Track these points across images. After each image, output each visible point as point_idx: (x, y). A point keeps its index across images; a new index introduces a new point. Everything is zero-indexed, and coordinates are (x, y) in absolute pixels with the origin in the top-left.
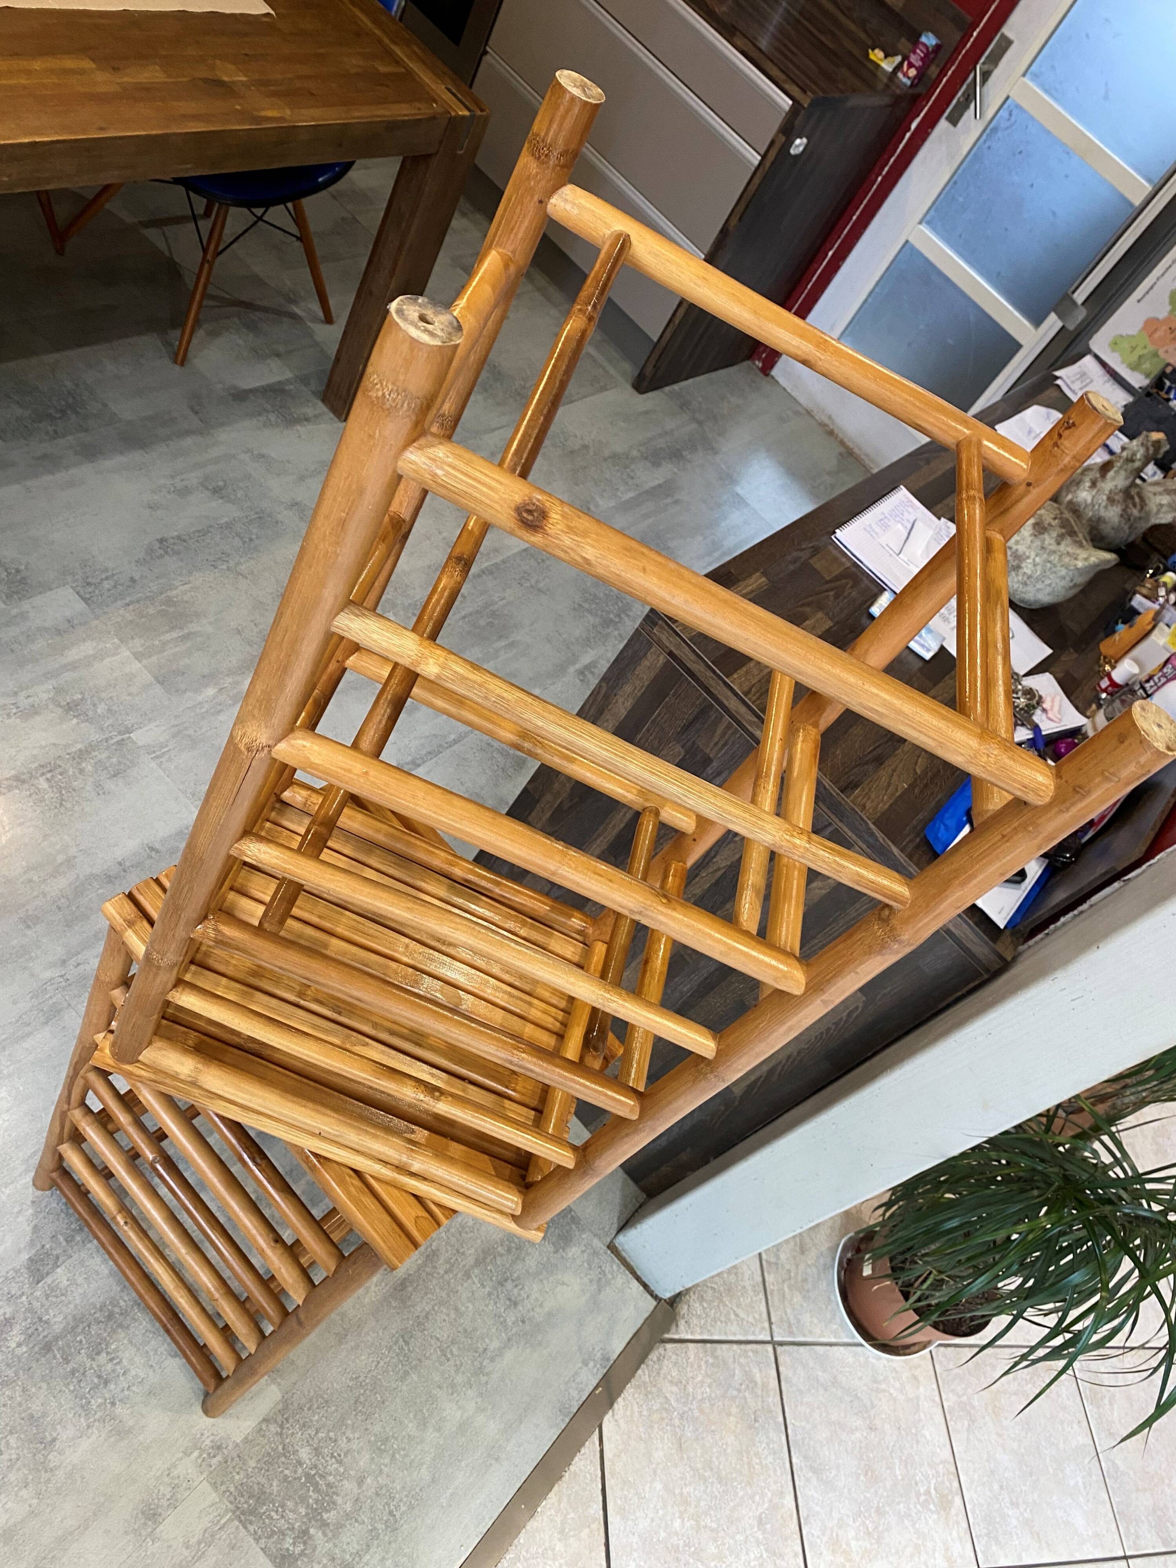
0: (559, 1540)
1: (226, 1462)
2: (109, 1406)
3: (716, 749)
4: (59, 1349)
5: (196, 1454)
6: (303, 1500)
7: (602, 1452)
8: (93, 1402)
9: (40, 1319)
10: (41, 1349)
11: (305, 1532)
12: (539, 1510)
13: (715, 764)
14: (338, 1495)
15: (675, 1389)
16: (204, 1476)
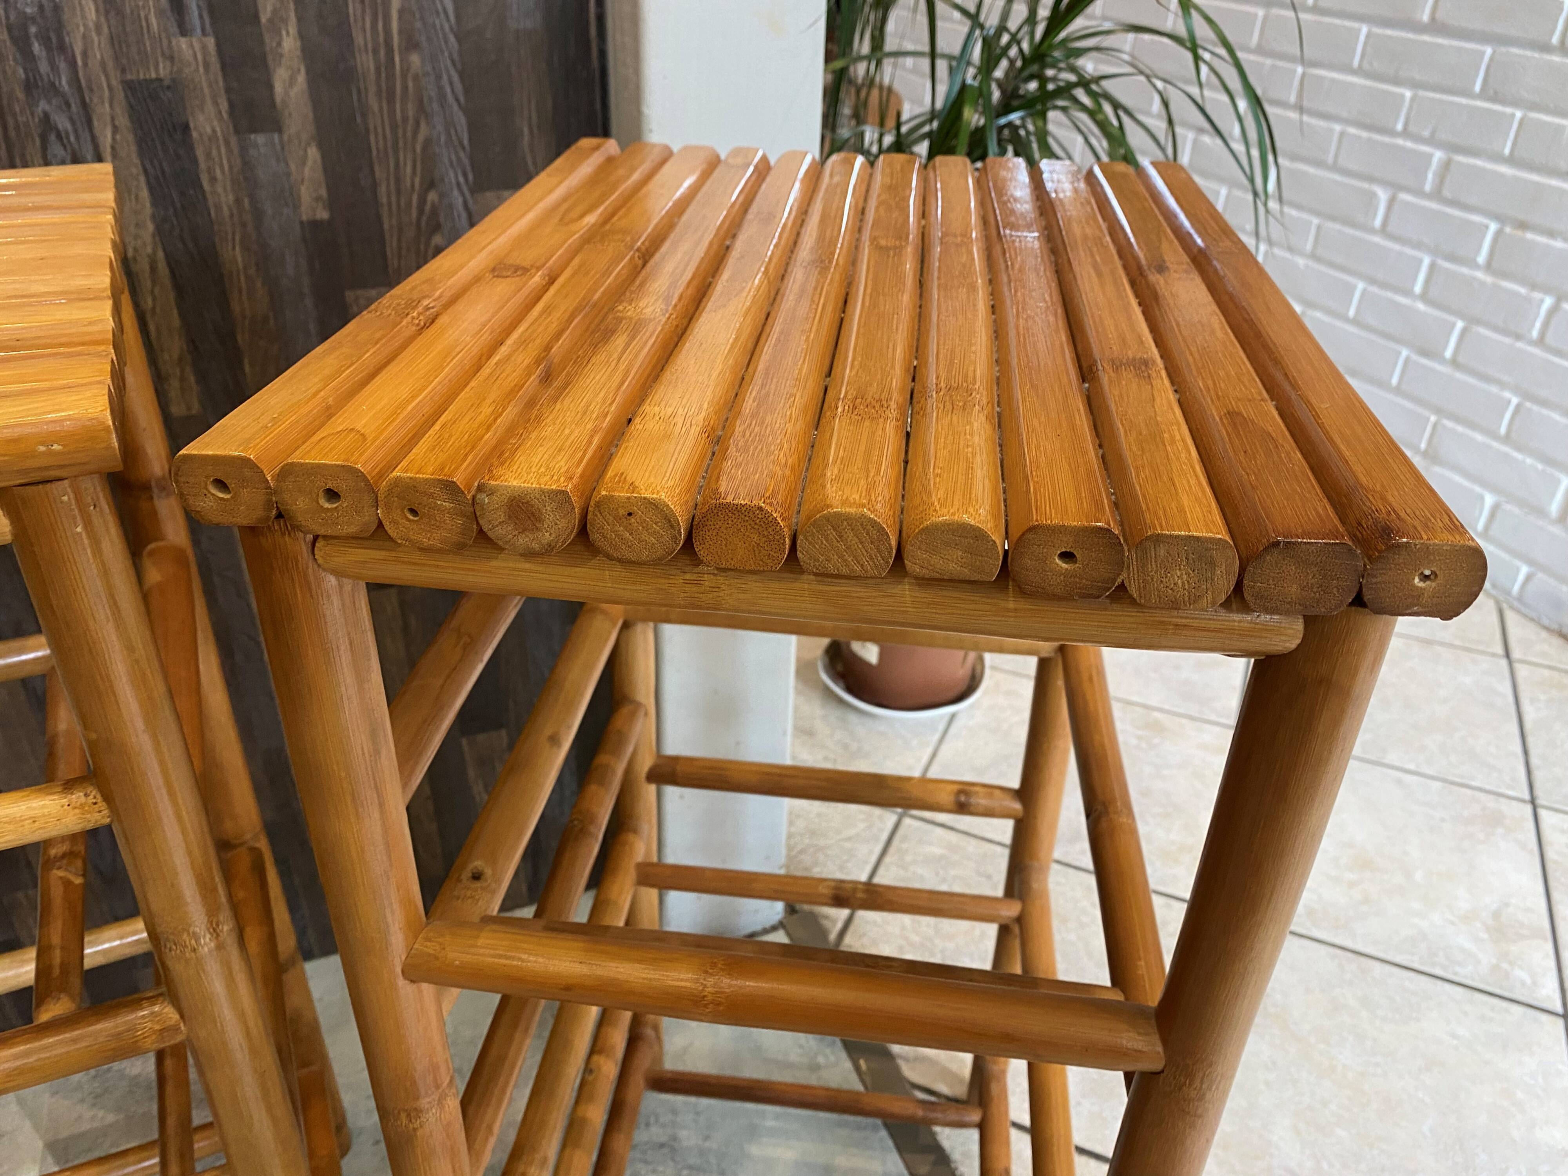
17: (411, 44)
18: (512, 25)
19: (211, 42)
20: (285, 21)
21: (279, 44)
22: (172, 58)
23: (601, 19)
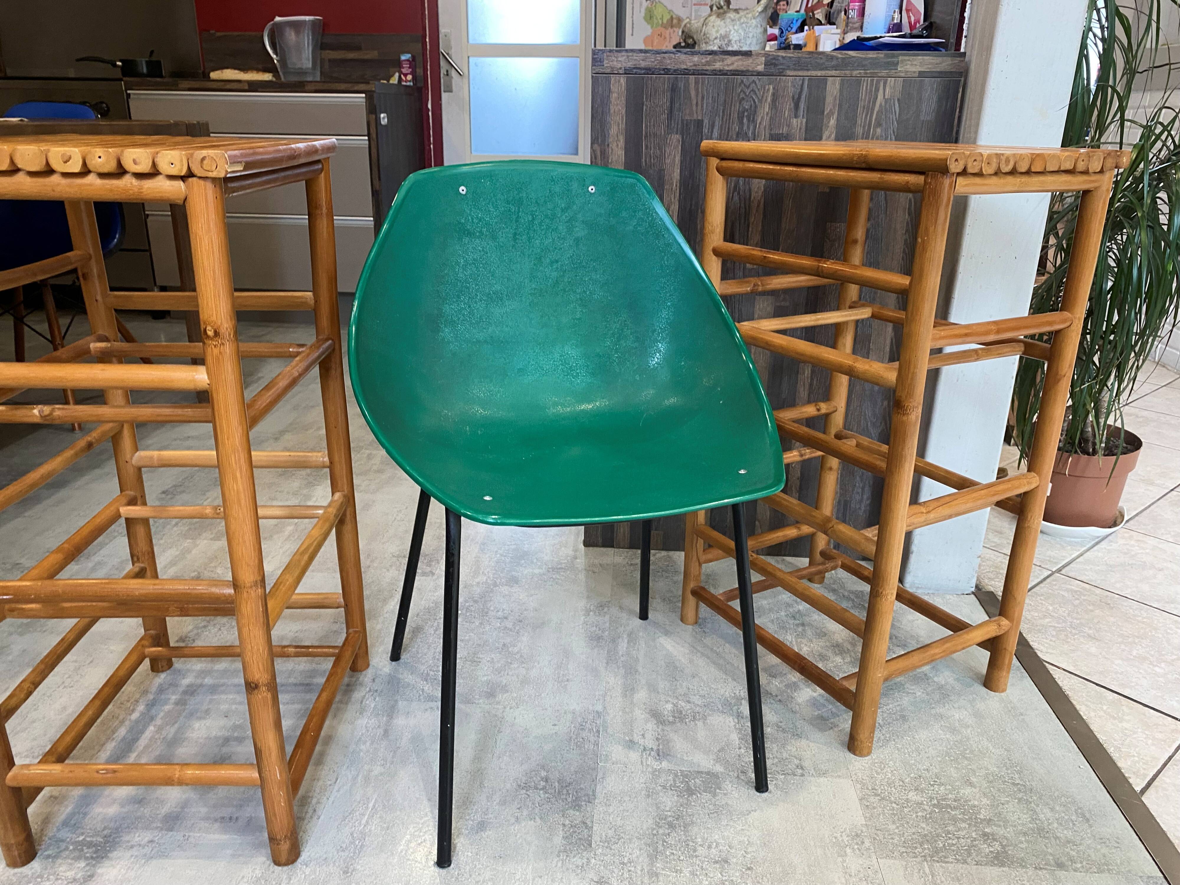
0: (1120, 722)
1: (875, 839)
2: (749, 872)
3: (699, 107)
4: (663, 869)
5: (848, 850)
6: (955, 820)
7: (1064, 670)
8: (734, 879)
9: (623, 863)
10: (650, 878)
11: (985, 834)
12: (1085, 718)
13: (706, 121)
14: (970, 801)
15: (1047, 620)
16: (874, 857)
17: (878, 124)
18: (922, 118)
19: (805, 120)
20: (833, 114)
21: (829, 122)
22: (789, 126)
23: (960, 118)
